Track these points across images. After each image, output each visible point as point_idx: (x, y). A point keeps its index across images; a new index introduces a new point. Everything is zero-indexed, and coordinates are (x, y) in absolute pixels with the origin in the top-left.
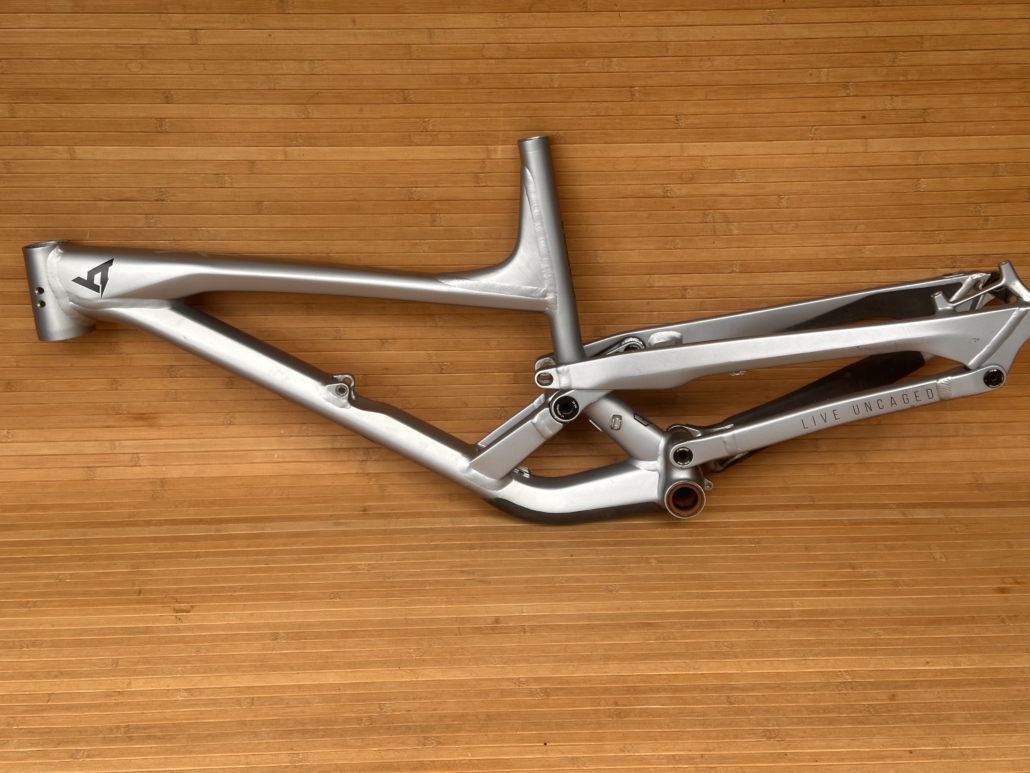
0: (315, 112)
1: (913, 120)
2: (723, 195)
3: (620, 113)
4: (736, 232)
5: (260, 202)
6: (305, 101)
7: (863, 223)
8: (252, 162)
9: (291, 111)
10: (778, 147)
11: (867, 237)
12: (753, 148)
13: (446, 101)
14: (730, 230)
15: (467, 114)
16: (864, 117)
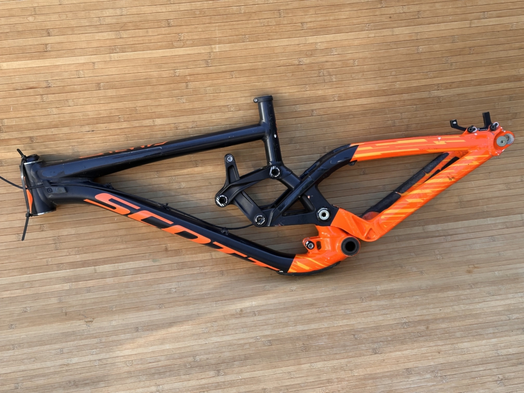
0: (124, 34)
1: (413, 17)
2: (327, 62)
3: (275, 24)
4: (334, 80)
5: (99, 84)
6: (119, 29)
7: (394, 71)
8: (94, 63)
9: (112, 35)
10: (352, 35)
11: (396, 78)
12: (339, 37)
13: (189, 24)
14: (332, 79)
15: (200, 30)
16: (390, 17)
